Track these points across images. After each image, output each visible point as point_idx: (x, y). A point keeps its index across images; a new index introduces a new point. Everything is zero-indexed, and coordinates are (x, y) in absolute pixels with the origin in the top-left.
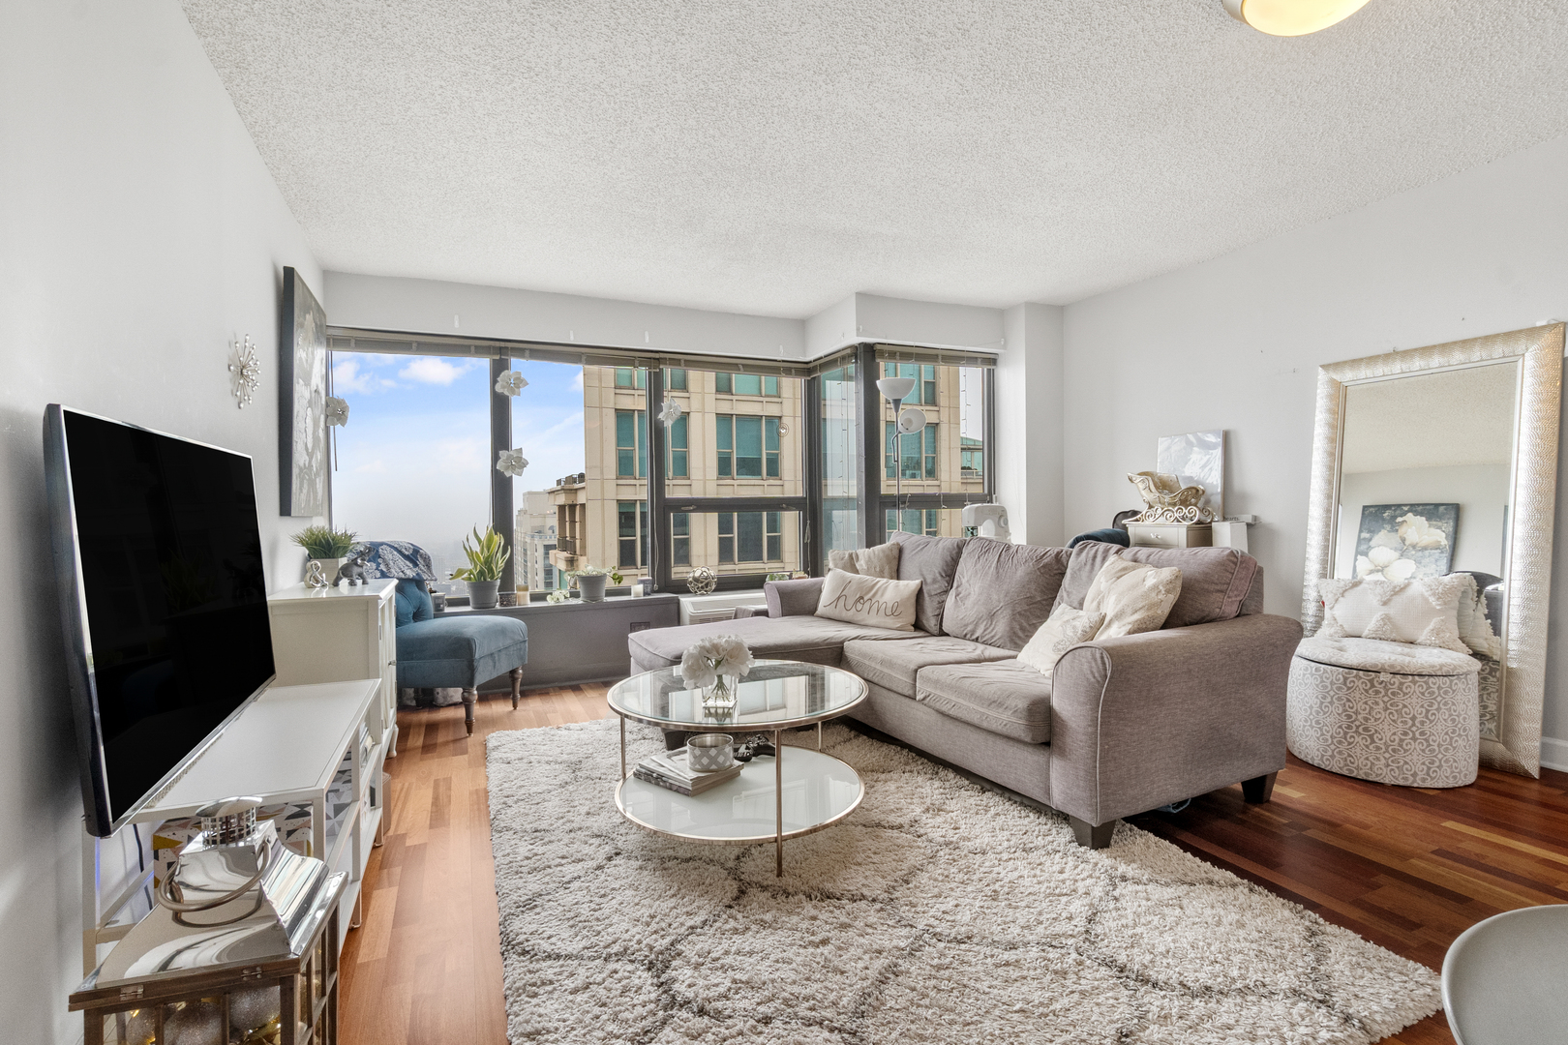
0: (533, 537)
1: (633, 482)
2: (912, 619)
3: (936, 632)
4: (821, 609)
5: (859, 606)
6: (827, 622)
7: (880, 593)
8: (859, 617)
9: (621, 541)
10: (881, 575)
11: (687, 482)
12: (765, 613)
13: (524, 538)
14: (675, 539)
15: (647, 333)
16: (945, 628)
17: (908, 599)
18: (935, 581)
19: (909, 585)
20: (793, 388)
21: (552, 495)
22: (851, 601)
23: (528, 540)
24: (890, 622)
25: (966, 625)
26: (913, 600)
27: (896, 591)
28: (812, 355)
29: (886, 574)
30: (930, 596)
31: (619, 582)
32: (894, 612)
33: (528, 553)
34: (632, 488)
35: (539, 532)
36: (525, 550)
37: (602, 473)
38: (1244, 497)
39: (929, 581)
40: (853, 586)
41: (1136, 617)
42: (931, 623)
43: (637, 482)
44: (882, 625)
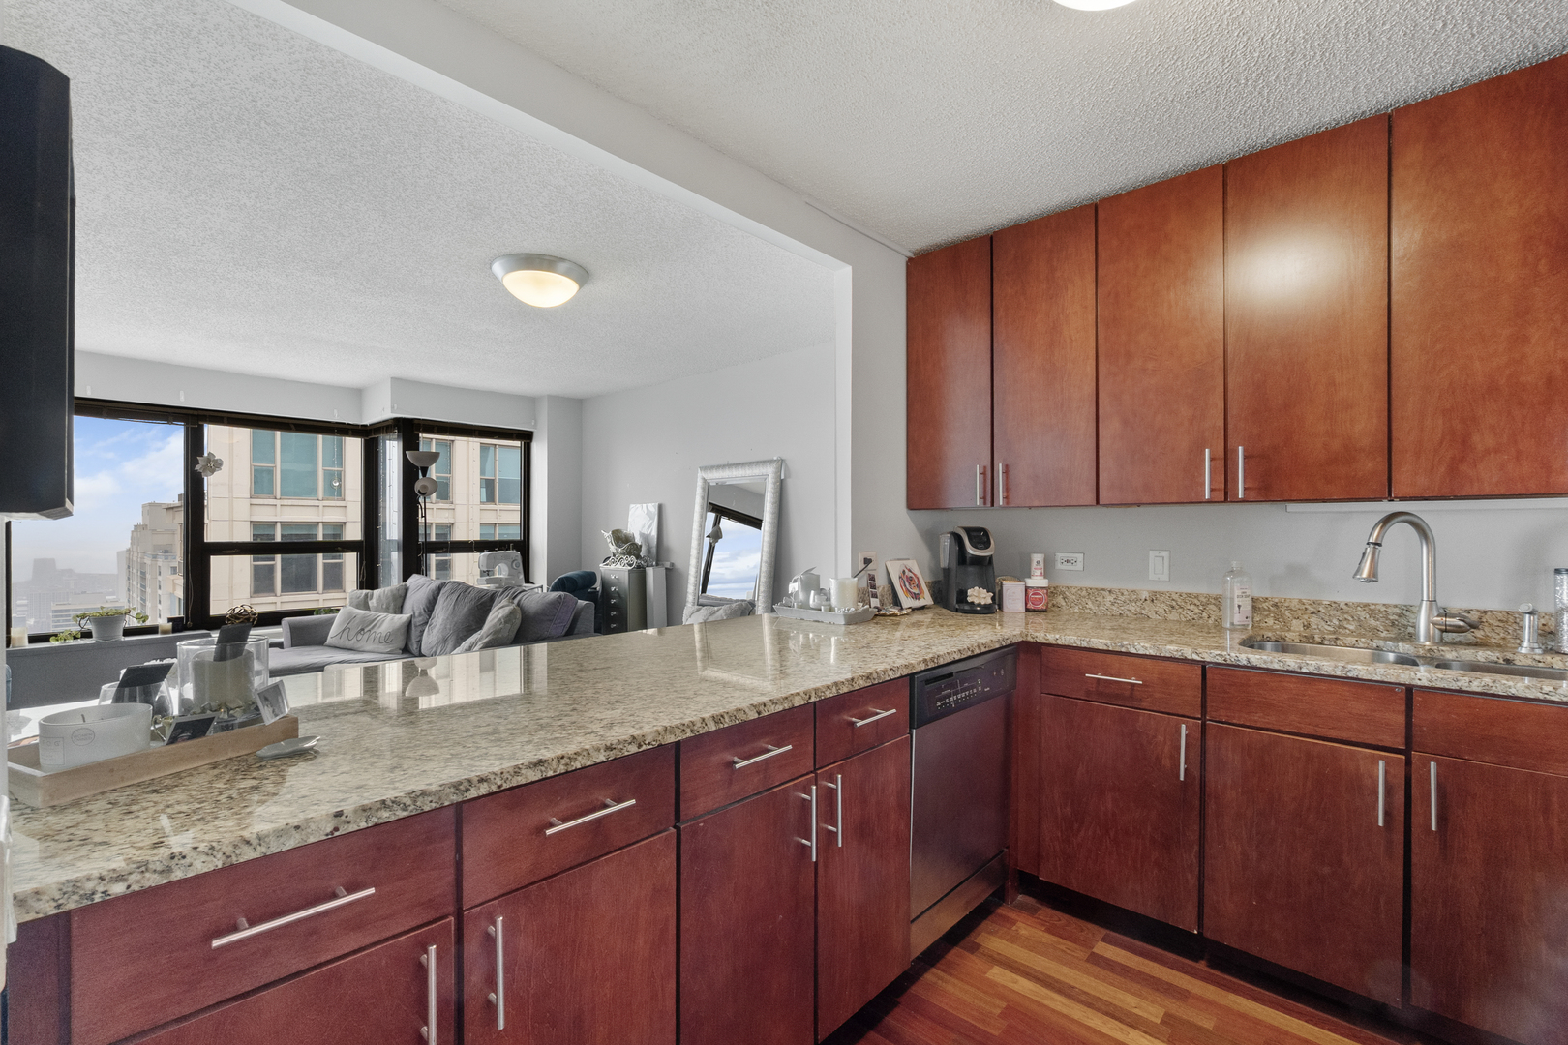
0: (155, 557)
1: (272, 502)
2: (401, 645)
3: (417, 654)
4: (329, 640)
5: (360, 637)
6: (333, 650)
7: (378, 625)
8: (358, 646)
9: (255, 566)
10: (387, 611)
11: (342, 503)
12: (280, 645)
13: (142, 558)
14: (325, 564)
15: (182, 393)
16: (423, 652)
17: (398, 629)
18: (420, 615)
19: (405, 617)
20: (354, 446)
21: (171, 511)
22: (353, 633)
23: (148, 561)
24: (383, 648)
25: (432, 648)
26: (403, 630)
27: (391, 622)
28: (367, 421)
29: (391, 610)
30: (416, 626)
31: (144, 622)
32: (387, 640)
33: (148, 576)
34: (272, 509)
35: (165, 552)
36: (143, 574)
37: (231, 491)
38: (668, 550)
39: (417, 614)
40: (357, 621)
41: (487, 639)
42: (414, 647)
43: (278, 502)
44: (376, 650)
